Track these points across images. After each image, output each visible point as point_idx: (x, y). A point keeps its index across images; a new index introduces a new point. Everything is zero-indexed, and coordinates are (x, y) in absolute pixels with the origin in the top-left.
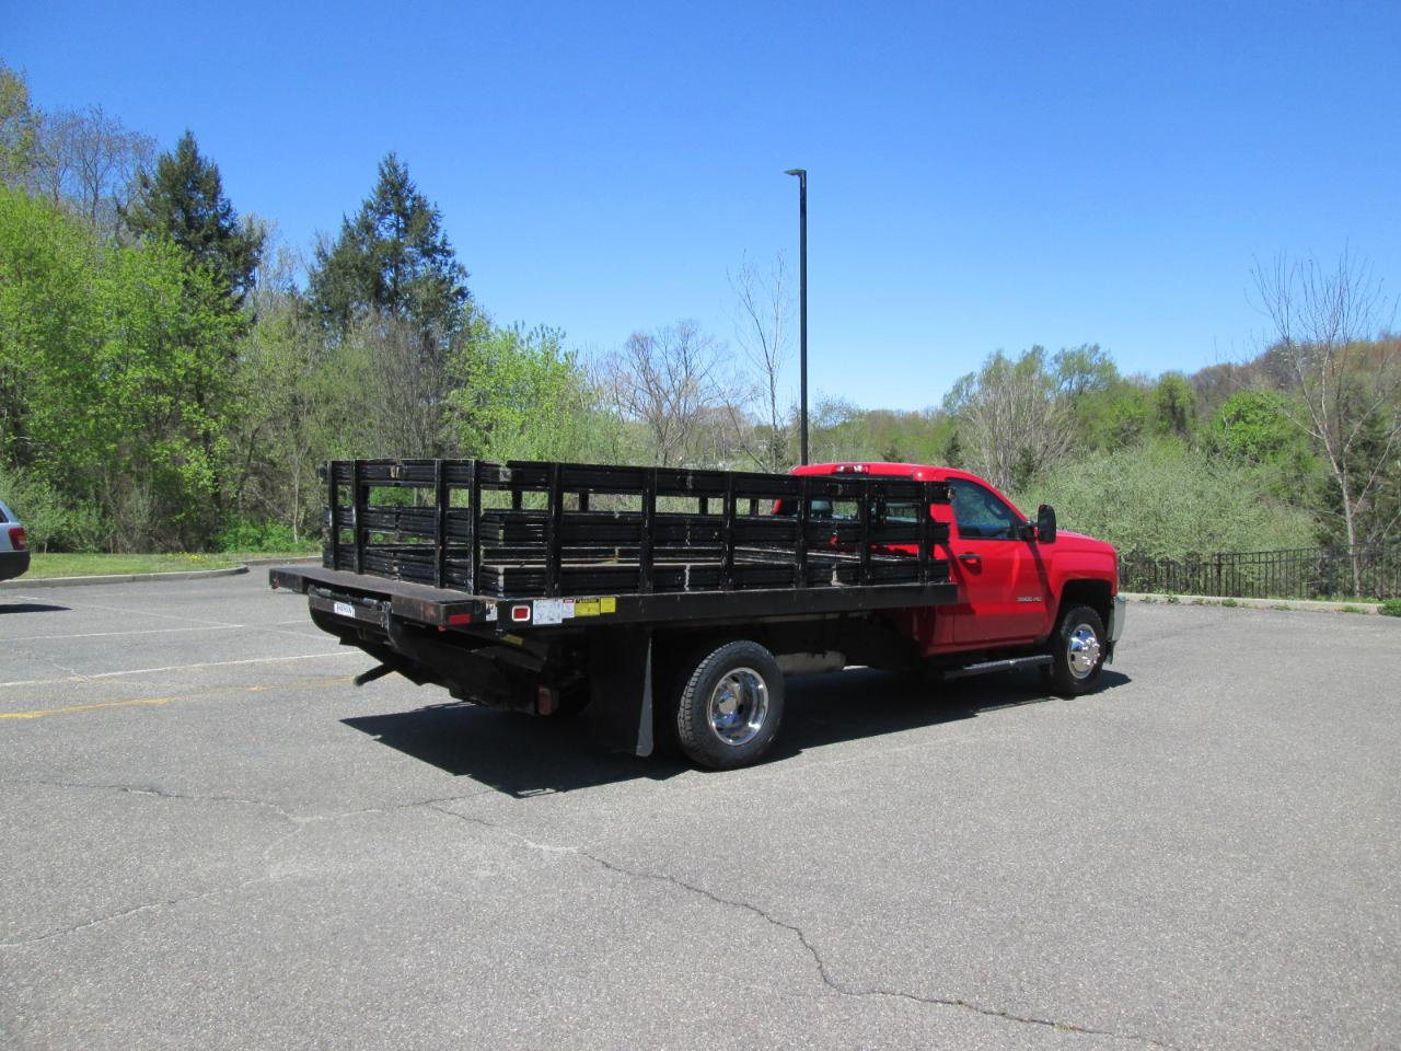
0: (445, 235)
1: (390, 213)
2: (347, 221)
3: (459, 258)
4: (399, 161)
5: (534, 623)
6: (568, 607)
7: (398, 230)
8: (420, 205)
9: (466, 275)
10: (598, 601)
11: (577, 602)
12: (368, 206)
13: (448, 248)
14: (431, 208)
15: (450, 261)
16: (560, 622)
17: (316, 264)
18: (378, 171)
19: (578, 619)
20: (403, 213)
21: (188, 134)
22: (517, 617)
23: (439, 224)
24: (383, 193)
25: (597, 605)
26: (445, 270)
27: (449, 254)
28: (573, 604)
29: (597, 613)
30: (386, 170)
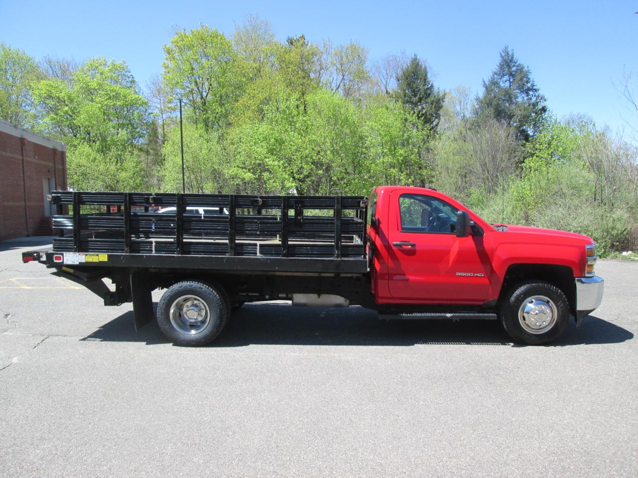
0: (533, 81)
1: (506, 75)
2: (484, 82)
3: (541, 93)
4: (509, 49)
5: (65, 263)
6: (81, 257)
7: (510, 83)
8: (520, 69)
9: (545, 100)
10: (97, 255)
11: (86, 255)
12: (496, 73)
13: (535, 88)
14: (526, 69)
15: (537, 94)
16: (78, 263)
17: (475, 104)
18: (500, 56)
19: (87, 263)
20: (511, 75)
21: (415, 55)
22: (56, 260)
23: (529, 77)
24: (501, 66)
25: (97, 257)
26: (534, 99)
27: (536, 90)
28: (84, 256)
29: (98, 261)
30: (503, 54)
